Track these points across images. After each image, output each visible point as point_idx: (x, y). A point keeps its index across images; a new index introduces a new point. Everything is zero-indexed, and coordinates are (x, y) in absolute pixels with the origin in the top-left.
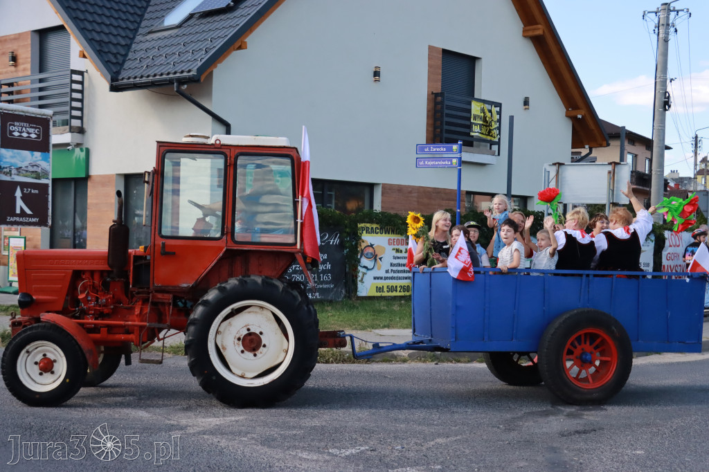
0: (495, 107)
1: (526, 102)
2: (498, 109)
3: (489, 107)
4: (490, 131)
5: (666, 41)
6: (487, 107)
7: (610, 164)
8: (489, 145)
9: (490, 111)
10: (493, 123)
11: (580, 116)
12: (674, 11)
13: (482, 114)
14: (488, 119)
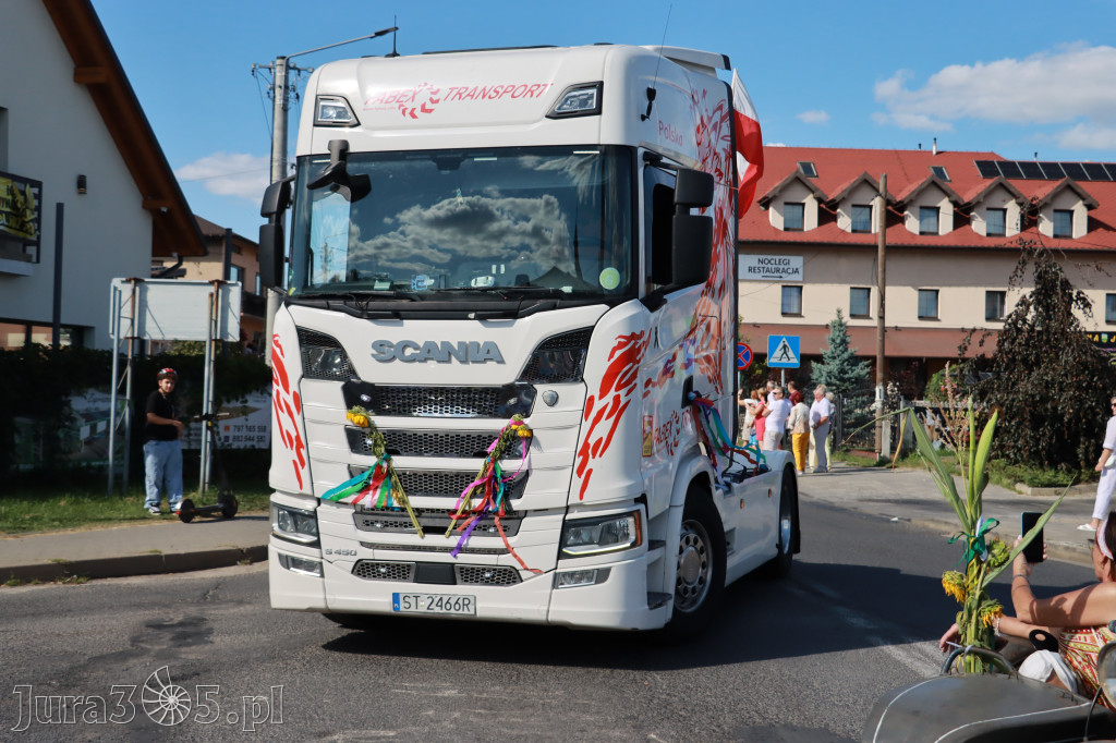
0: (32, 186)
1: (81, 183)
2: (36, 190)
3: (22, 187)
4: (23, 224)
5: (285, 109)
6: (18, 186)
7: (211, 283)
8: (21, 245)
9: (23, 193)
10: (28, 212)
11: (164, 209)
12: (294, 68)
13: (10, 197)
14: (19, 205)
